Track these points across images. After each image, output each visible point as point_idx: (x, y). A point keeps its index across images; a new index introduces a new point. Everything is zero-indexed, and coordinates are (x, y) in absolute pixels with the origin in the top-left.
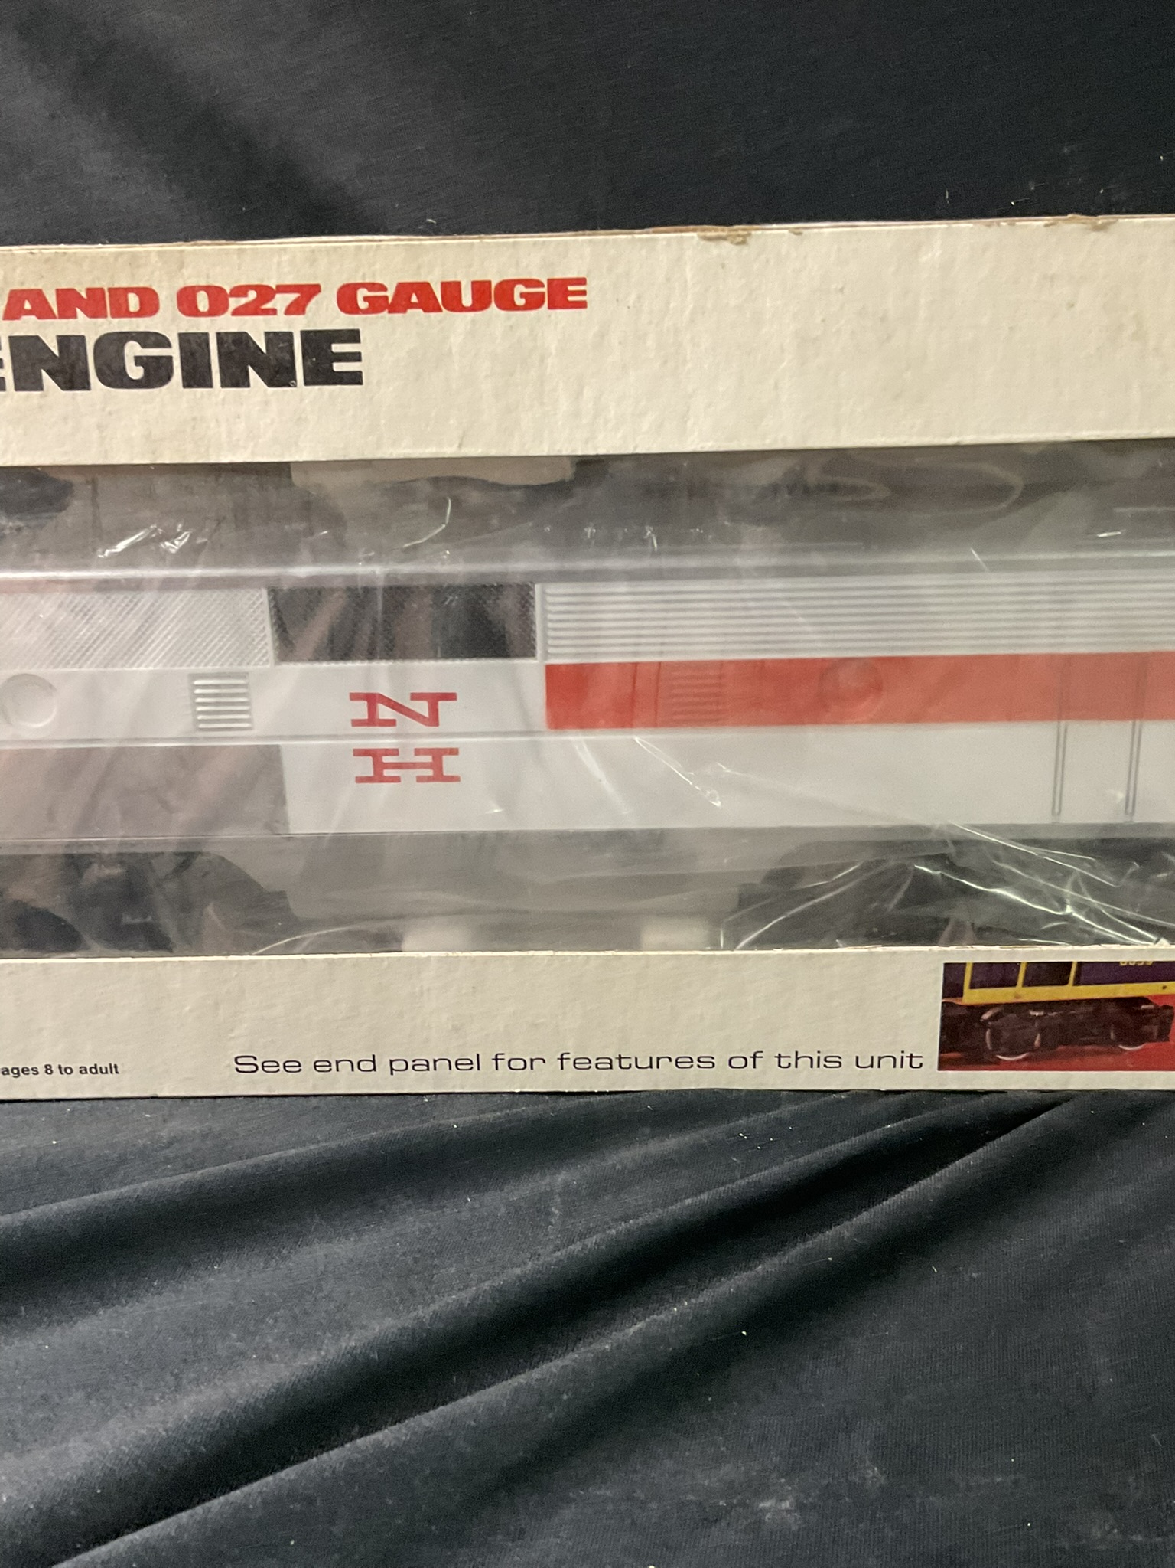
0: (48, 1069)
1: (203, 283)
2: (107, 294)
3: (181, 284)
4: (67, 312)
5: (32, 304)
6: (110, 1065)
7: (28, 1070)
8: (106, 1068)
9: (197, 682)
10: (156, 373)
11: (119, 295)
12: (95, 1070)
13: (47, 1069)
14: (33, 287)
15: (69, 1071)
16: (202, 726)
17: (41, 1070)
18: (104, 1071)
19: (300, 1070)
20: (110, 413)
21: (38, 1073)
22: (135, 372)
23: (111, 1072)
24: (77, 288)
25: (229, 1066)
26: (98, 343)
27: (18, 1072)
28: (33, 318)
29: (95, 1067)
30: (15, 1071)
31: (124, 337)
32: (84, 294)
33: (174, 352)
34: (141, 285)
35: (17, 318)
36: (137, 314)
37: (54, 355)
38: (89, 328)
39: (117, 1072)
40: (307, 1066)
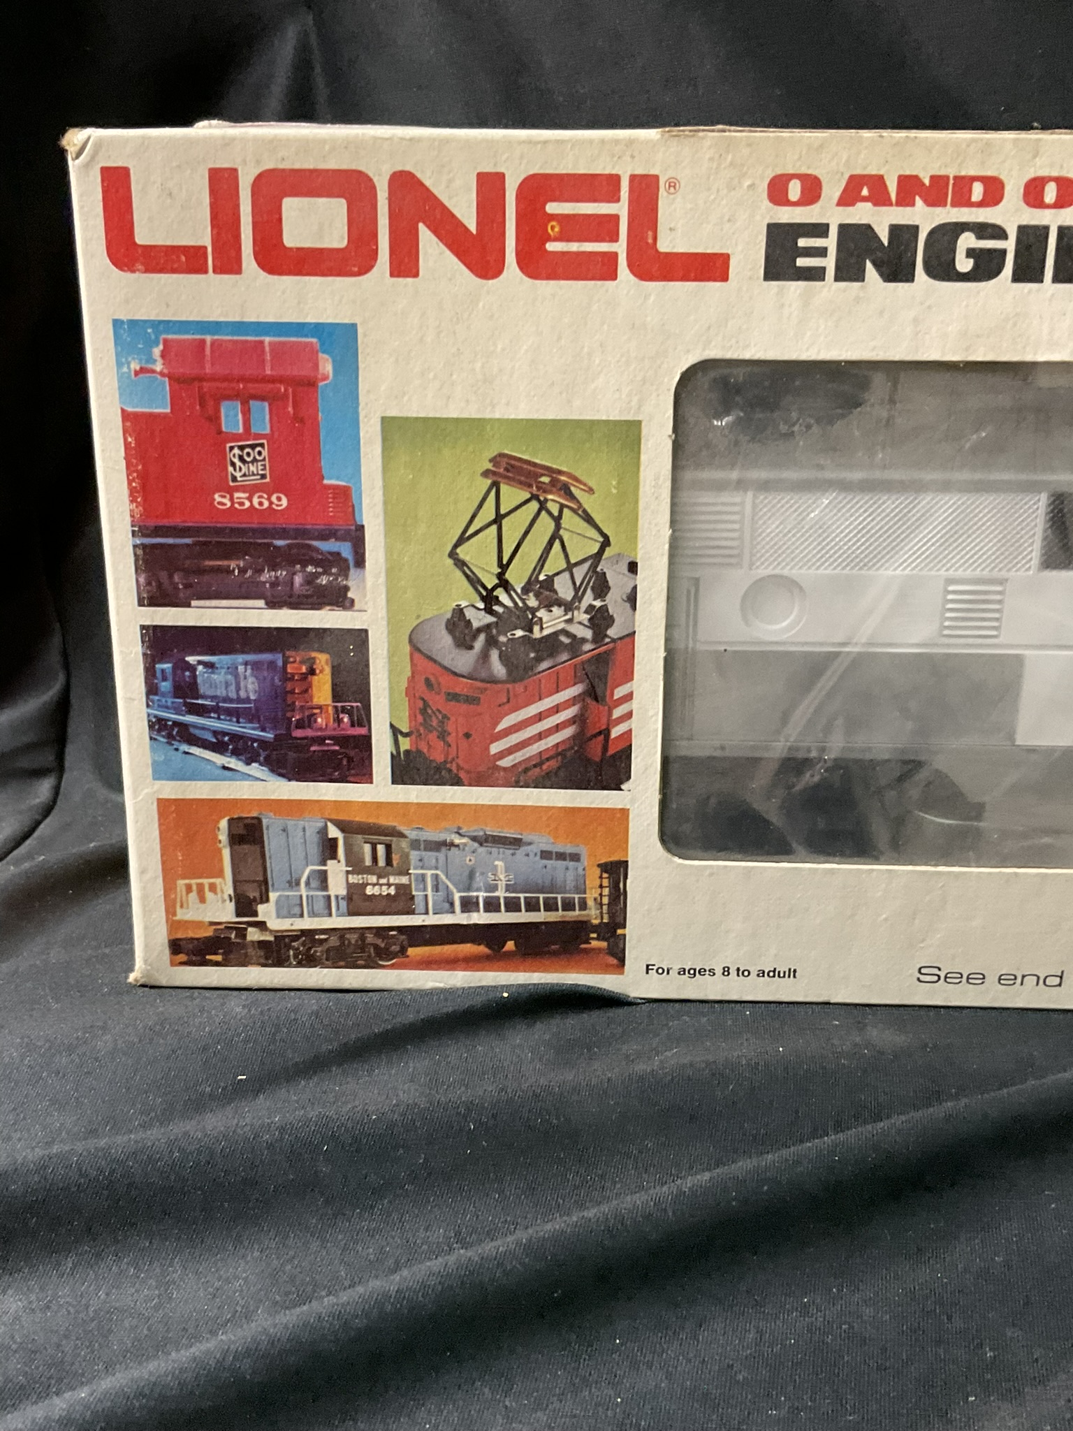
0: (726, 971)
1: (1055, 174)
2: (951, 182)
3: (1031, 174)
4: (905, 199)
5: (869, 191)
6: (790, 970)
7: (705, 971)
8: (785, 972)
9: (951, 588)
10: (987, 266)
11: (964, 183)
12: (774, 973)
13: (724, 971)
14: (874, 172)
15: (746, 973)
16: (946, 632)
17: (719, 971)
18: (782, 975)
19: (983, 983)
20: (929, 307)
21: (714, 974)
22: (964, 264)
23: (789, 976)
24: (921, 176)
25: (911, 975)
26: (932, 233)
27: (693, 973)
28: (869, 205)
29: (774, 971)
30: (692, 972)
31: (962, 227)
32: (927, 182)
33: (1010, 245)
34: (989, 173)
35: (852, 204)
36: (980, 204)
37: (883, 244)
38: (924, 217)
39: (794, 976)
40: (992, 979)
